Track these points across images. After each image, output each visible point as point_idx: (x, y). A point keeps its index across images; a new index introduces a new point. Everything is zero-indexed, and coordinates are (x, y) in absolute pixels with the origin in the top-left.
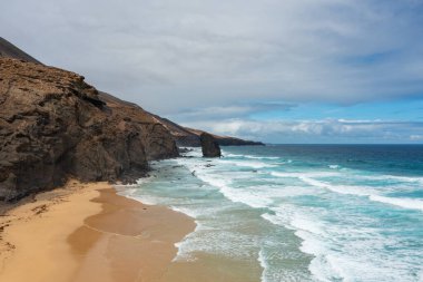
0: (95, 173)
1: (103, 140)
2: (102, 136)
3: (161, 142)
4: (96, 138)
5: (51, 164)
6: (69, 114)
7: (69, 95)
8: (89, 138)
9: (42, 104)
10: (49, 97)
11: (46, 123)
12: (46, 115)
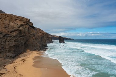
0: (34, 48)
1: (35, 38)
2: (35, 37)
3: (48, 39)
4: (34, 37)
5: (23, 45)
6: (26, 30)
7: (26, 25)
8: (32, 38)
9: (19, 27)
10: (21, 25)
11: (21, 33)
12: (21, 30)
